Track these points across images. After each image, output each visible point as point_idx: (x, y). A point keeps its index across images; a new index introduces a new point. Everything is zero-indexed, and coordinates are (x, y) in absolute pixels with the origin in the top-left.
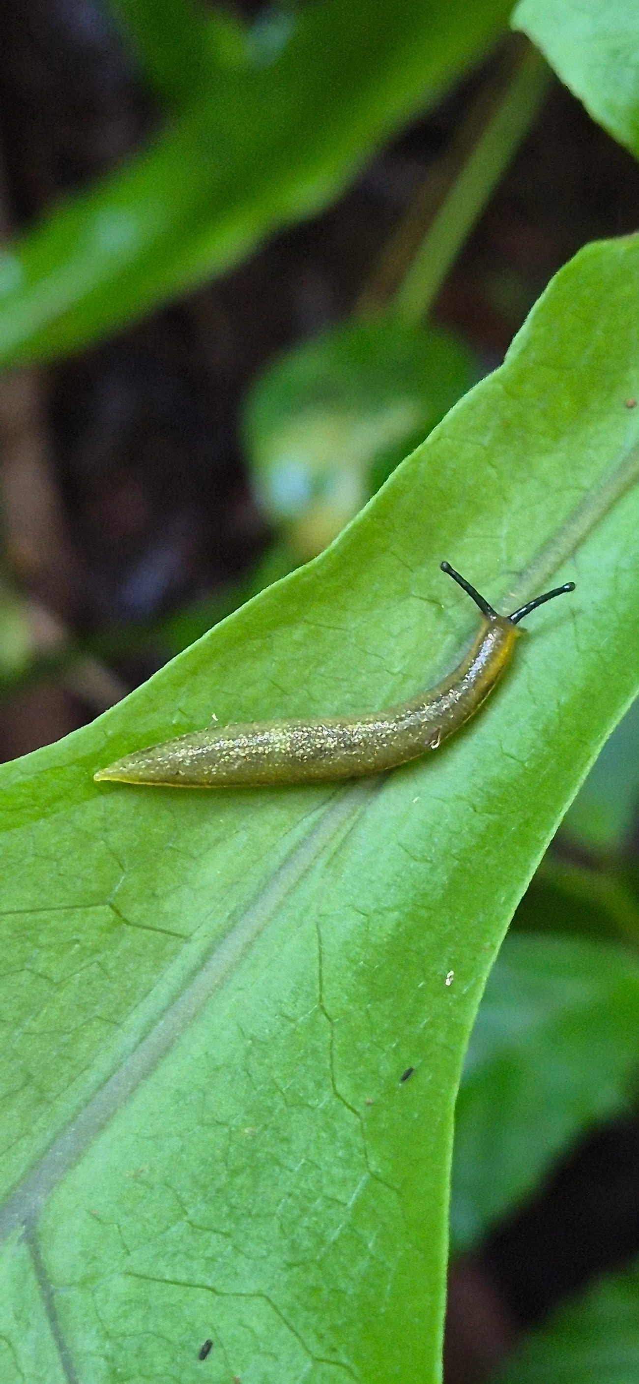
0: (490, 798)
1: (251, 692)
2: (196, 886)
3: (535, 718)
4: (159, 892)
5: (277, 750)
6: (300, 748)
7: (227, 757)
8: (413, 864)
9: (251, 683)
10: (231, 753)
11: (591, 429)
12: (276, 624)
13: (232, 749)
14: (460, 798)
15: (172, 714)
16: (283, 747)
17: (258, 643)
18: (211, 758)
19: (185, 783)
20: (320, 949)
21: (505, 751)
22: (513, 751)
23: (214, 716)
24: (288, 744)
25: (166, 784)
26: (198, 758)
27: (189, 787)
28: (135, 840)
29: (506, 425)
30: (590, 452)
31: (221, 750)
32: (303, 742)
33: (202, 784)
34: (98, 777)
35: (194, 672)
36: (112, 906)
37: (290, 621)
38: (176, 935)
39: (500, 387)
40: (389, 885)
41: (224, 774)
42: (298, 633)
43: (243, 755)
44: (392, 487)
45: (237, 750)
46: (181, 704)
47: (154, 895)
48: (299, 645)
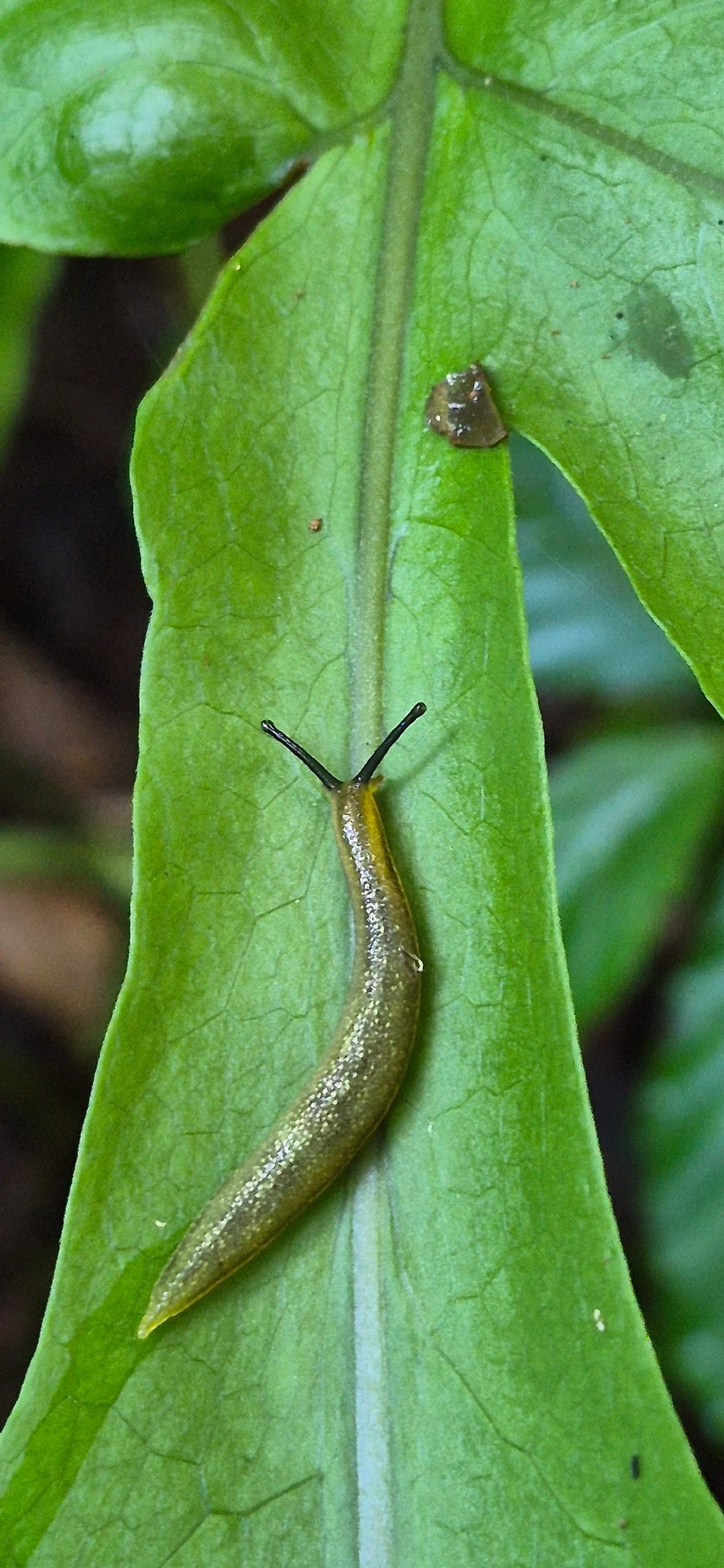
0: (499, 1069)
1: (175, 1167)
2: (284, 1412)
3: (477, 944)
4: (251, 1452)
5: (300, 1148)
6: (321, 1122)
7: (258, 1203)
8: (479, 1202)
9: (165, 1159)
10: (258, 1195)
11: (298, 587)
12: (143, 1076)
13: (255, 1191)
14: (471, 1093)
15: (114, 1261)
16: (303, 1140)
17: (140, 1108)
18: (240, 1219)
19: (234, 1267)
20: (457, 1372)
21: (477, 1003)
22: (485, 998)
23: (159, 1224)
24: (306, 1133)
25: (218, 1282)
26: (229, 1229)
27: (242, 1265)
28: (181, 1424)
29: (209, 660)
30: (314, 611)
31: (245, 1203)
32: (318, 1115)
33: (254, 1250)
34: (143, 1334)
35: (101, 1199)
36: (216, 1512)
37: (157, 1057)
38: (304, 1482)
39: (169, 631)
40: (472, 1245)
41: (269, 1221)
42: (175, 1063)
43: (271, 1185)
44: (146, 830)
45: (260, 1187)
46: (114, 1243)
47: (247, 1460)
48: (184, 1072)
